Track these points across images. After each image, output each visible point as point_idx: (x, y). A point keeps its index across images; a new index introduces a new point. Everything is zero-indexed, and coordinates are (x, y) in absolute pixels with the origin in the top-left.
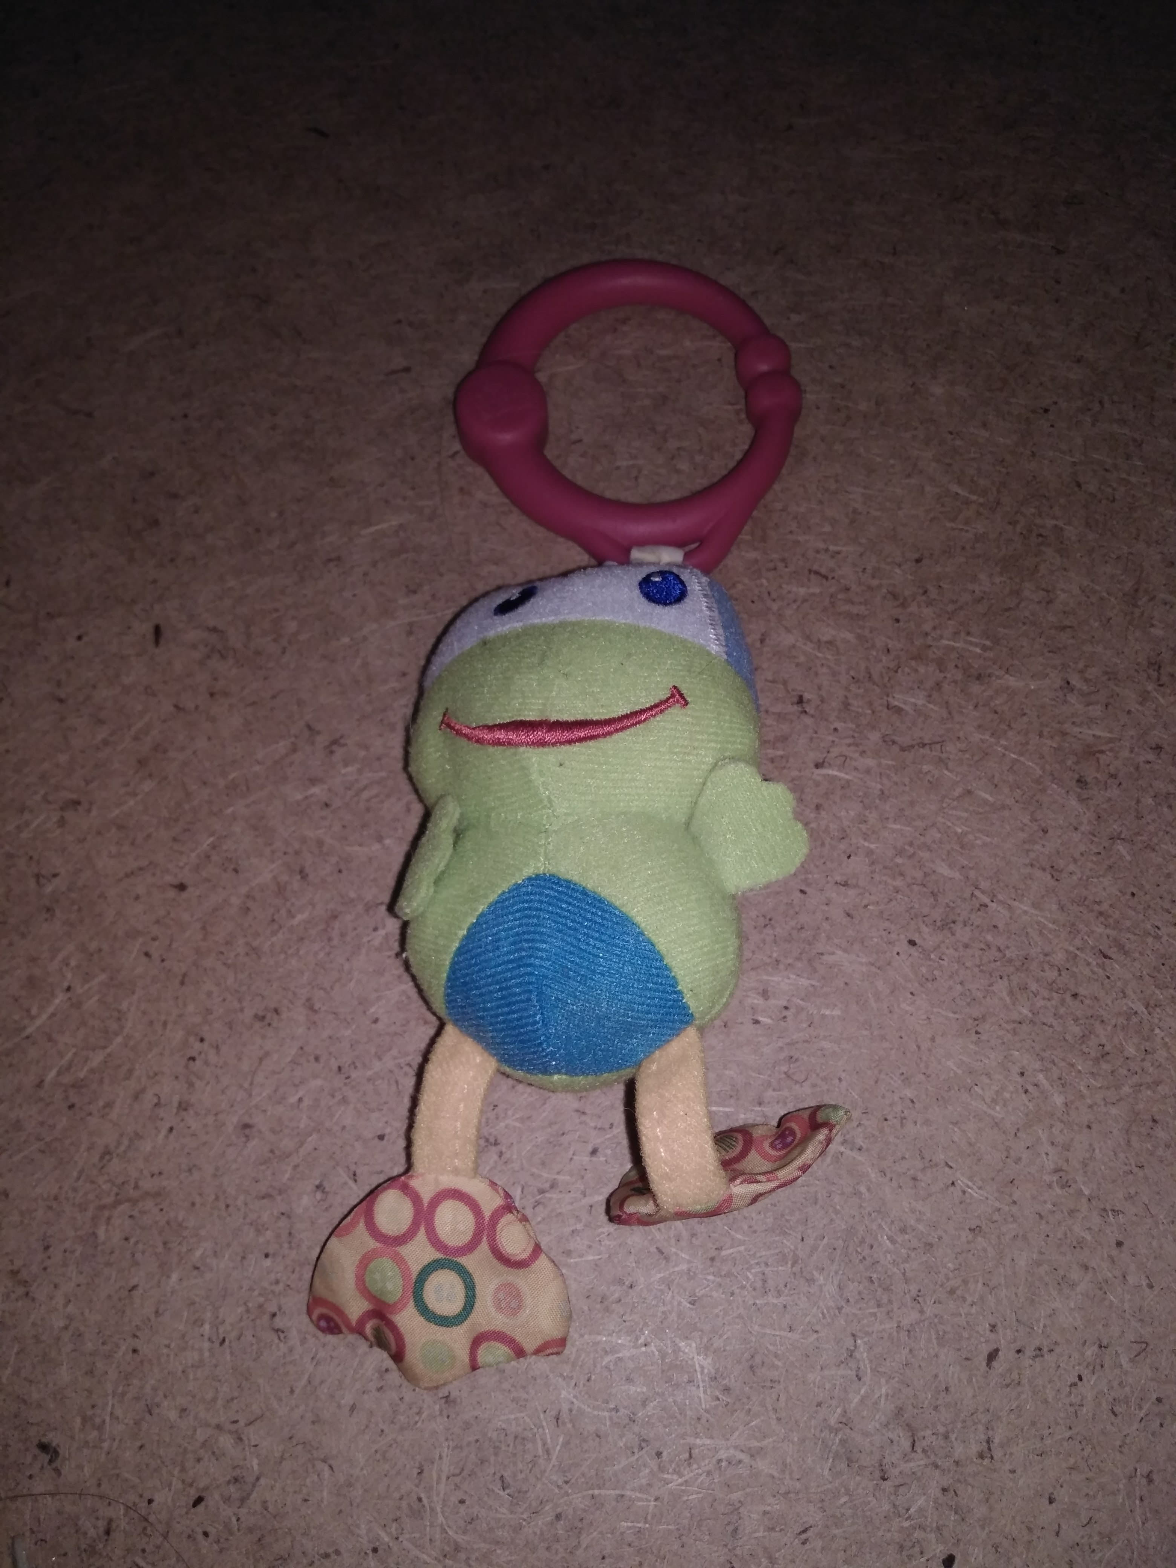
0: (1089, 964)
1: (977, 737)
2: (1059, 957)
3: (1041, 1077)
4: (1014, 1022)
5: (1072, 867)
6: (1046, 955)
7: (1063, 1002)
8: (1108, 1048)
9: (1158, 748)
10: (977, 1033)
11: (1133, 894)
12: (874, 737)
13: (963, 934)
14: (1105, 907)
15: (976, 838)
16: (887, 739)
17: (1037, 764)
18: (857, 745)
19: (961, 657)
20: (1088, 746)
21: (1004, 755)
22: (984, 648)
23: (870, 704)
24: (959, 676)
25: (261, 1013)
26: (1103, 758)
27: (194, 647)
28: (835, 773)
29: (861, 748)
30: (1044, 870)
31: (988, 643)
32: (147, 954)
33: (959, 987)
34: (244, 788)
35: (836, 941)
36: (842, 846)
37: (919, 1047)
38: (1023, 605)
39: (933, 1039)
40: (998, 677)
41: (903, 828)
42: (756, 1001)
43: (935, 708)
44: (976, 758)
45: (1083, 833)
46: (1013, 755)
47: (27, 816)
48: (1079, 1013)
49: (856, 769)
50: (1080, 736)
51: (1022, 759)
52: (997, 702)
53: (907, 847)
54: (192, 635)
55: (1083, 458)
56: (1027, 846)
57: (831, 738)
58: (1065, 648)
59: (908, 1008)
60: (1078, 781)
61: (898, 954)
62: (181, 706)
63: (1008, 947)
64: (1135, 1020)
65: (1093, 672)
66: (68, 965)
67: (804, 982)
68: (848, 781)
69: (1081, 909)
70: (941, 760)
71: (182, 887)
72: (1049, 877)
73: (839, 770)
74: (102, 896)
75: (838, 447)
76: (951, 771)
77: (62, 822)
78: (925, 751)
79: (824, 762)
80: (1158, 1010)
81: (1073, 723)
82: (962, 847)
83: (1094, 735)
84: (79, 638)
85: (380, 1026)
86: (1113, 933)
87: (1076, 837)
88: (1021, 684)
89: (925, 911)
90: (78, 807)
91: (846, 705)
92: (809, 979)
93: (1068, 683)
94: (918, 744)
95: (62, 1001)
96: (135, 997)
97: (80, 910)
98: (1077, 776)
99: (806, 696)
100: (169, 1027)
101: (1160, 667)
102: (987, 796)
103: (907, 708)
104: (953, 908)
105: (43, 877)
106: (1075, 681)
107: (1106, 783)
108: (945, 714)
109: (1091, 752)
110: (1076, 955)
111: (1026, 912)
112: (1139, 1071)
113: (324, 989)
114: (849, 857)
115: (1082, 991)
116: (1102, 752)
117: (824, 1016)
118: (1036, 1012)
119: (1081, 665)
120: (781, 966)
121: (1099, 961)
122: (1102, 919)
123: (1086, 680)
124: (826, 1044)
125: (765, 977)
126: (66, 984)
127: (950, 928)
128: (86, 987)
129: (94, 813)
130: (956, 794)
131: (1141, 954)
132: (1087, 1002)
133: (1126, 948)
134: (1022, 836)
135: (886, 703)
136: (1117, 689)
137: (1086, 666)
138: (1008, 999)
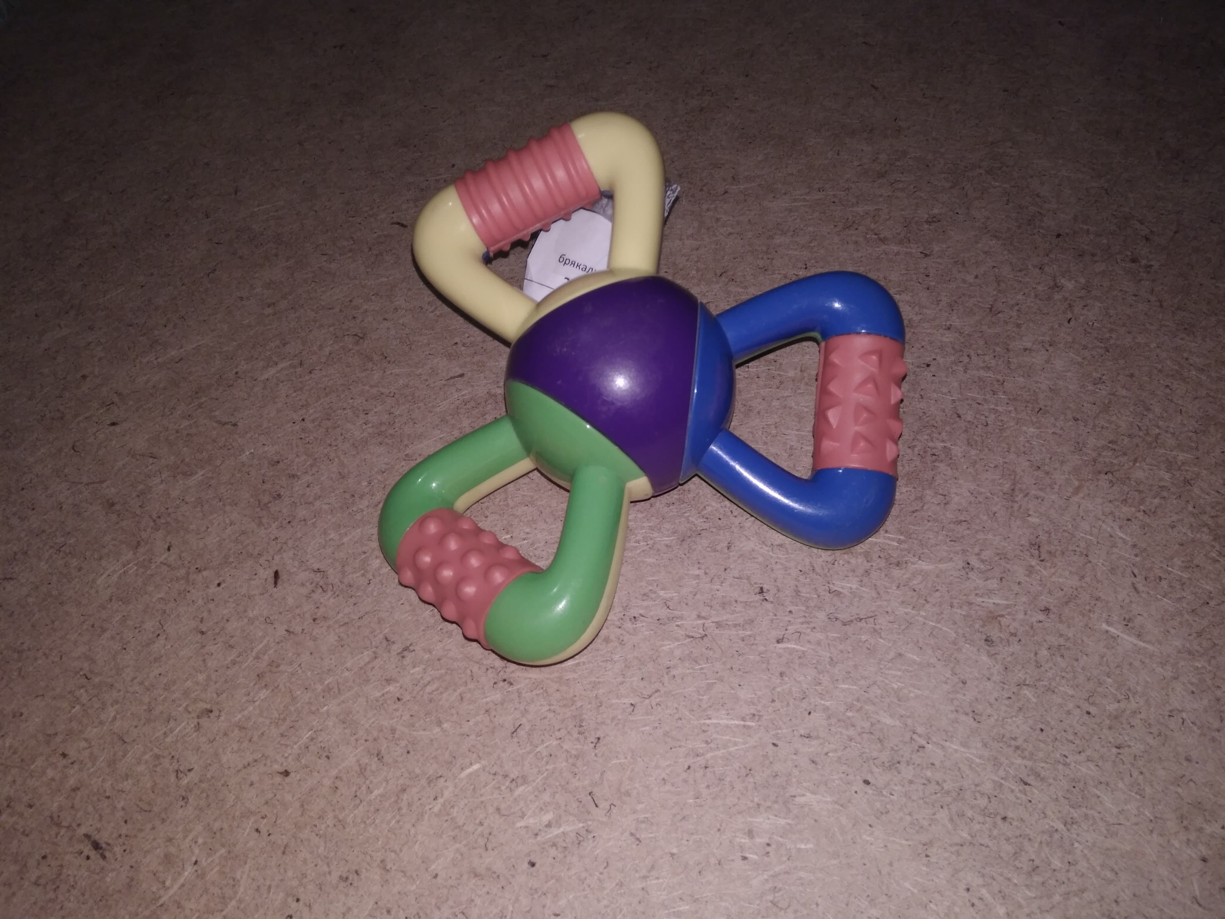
0: (1012, 791)
1: (901, 611)
2: (988, 787)
3: (984, 891)
4: (957, 844)
5: (989, 711)
6: (976, 785)
7: (995, 825)
8: (1037, 862)
9: (1047, 610)
10: (927, 856)
11: (1042, 730)
12: (822, 616)
13: (908, 772)
14: (1020, 742)
15: (910, 692)
16: (831, 616)
17: (952, 629)
18: (808, 623)
19: (882, 550)
20: (990, 612)
21: (924, 623)
22: (900, 542)
23: (816, 590)
24: (883, 564)
25: (344, 875)
26: (1004, 621)
27: (303, 585)
28: (793, 646)
29: (812, 625)
30: (967, 714)
31: (902, 538)
32: (257, 830)
33: (908, 818)
34: (337, 691)
35: (805, 784)
36: (804, 704)
37: (880, 872)
38: (926, 507)
39: (891, 864)
40: (913, 563)
41: (851, 687)
42: (743, 841)
43: (867, 590)
44: (903, 627)
45: (995, 682)
46: (931, 623)
47: (172, 724)
48: (1009, 834)
49: (809, 642)
50: (983, 604)
51: (939, 625)
52: (915, 582)
53: (855, 703)
54: (303, 576)
55: (960, 396)
56: (951, 696)
57: (787, 619)
58: (963, 537)
59: (868, 838)
60: (986, 640)
61: (856, 792)
62: (291, 630)
63: (945, 781)
64: (1056, 836)
65: (987, 554)
66: (196, 842)
67: (782, 822)
68: (804, 652)
69: (1001, 745)
70: (875, 630)
71: (286, 773)
72: (972, 720)
73: (796, 644)
74: (225, 785)
75: (775, 403)
76: (884, 639)
77: (198, 727)
78: (863, 624)
79: (783, 638)
80: (1075, 826)
81: (976, 595)
82: (899, 700)
83: (994, 603)
84: (219, 585)
85: (439, 880)
86: (1029, 763)
87: (989, 685)
88: (931, 567)
89: (875, 754)
90: (210, 714)
91: (797, 592)
92: (785, 818)
93: (968, 564)
94: (856, 619)
95: (190, 873)
96: (247, 866)
97: (208, 796)
98: (984, 637)
99: (765, 587)
100: (272, 891)
101: (1039, 547)
102: (915, 657)
103: (845, 591)
104: (896, 751)
105: (181, 772)
106: (974, 562)
107: (1008, 641)
108: (874, 595)
109: (993, 617)
110: (1001, 784)
111: (956, 751)
112: (1066, 881)
113: (394, 851)
114: (810, 713)
115: (1010, 815)
116: (1002, 616)
117: (799, 850)
118: (974, 835)
119: (977, 550)
120: (762, 809)
121: (1021, 788)
122: (1019, 752)
123: (983, 561)
124: (802, 874)
125: (749, 819)
126: (194, 859)
127: (896, 768)
128: (210, 860)
129: (222, 718)
130: (890, 657)
131: (1055, 779)
132: (1015, 823)
133: (1042, 776)
134: (946, 687)
135: (828, 589)
136: (1008, 566)
137: (981, 550)
138: (949, 826)
